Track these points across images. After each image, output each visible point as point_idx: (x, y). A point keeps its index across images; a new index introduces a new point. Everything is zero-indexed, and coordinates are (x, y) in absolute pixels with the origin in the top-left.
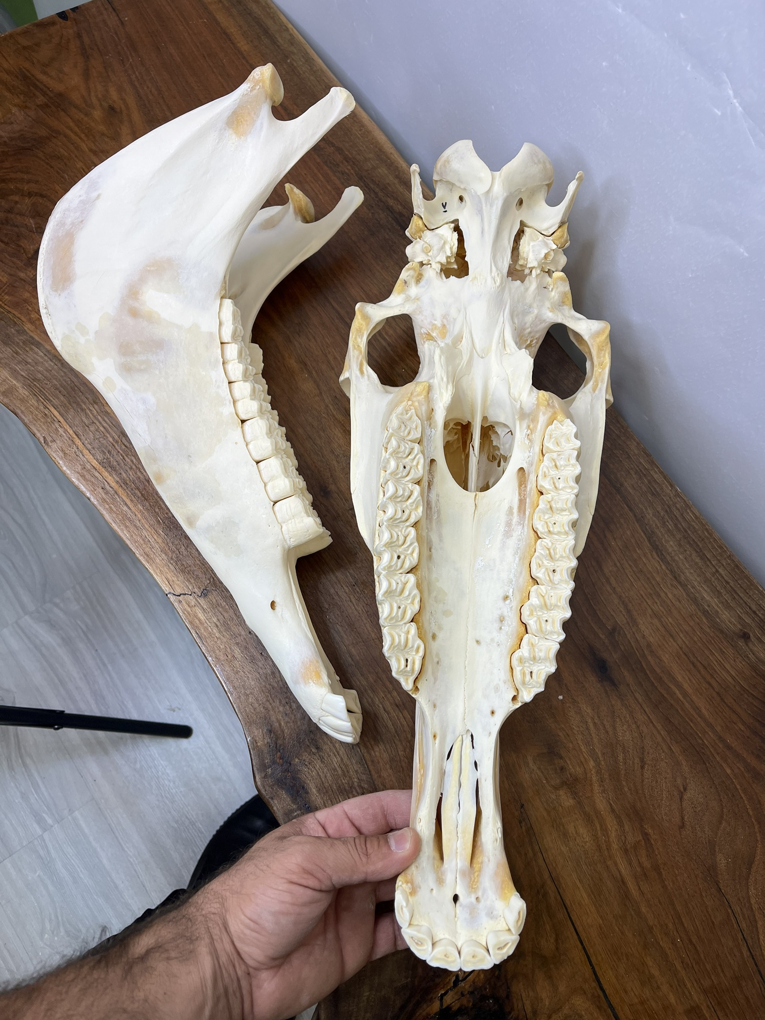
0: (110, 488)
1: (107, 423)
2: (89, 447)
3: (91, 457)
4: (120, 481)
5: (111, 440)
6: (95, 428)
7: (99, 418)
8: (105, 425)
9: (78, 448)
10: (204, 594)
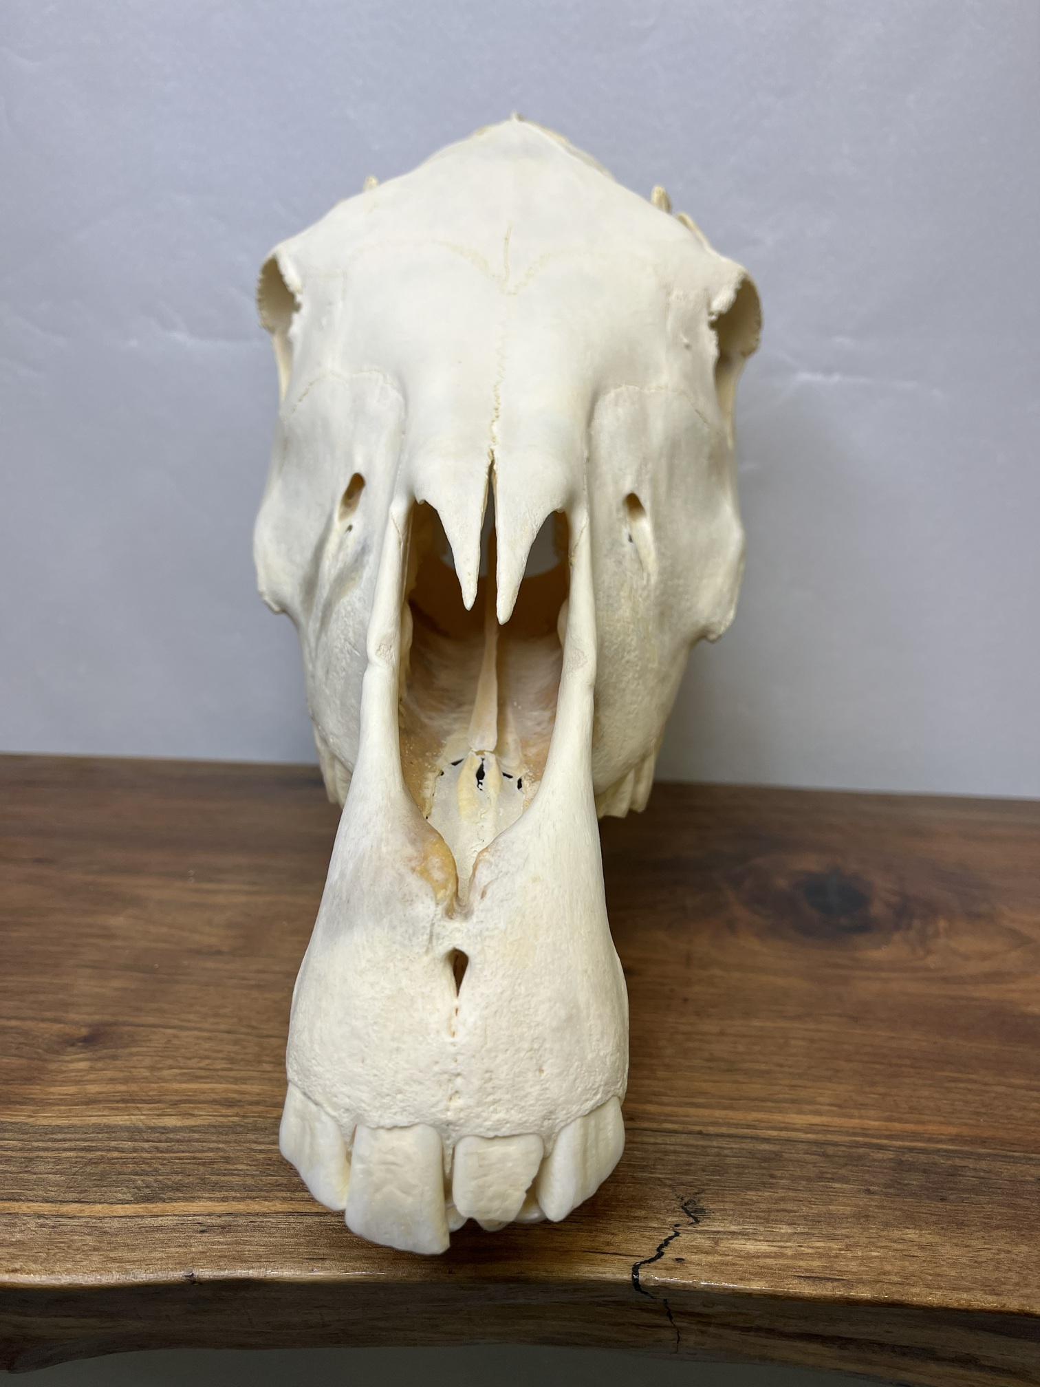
0: (223, 1219)
1: (70, 1140)
2: (71, 1196)
3: (99, 1207)
4: (233, 1194)
5: (116, 1154)
6: (48, 1162)
7: (35, 1144)
8: (67, 1145)
9: (40, 1216)
10: (695, 1213)
